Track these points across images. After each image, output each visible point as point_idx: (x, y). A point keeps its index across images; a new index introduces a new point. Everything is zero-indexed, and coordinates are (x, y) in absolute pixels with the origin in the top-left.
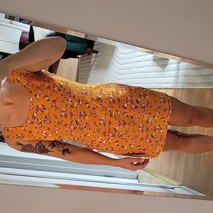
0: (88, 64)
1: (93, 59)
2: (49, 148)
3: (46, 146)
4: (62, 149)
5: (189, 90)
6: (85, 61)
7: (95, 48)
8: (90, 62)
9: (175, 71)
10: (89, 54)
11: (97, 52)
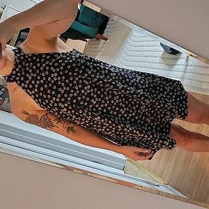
1: (101, 45)
3: (52, 120)
4: (67, 126)
6: (93, 46)
7: (104, 35)
8: (98, 48)
9: (182, 73)
10: (98, 39)
11: (106, 39)
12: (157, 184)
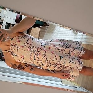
0: (44, 31)
1: (46, 28)
2: (25, 67)
3: (23, 66)
4: (30, 68)
5: (87, 45)
6: (43, 29)
9: (81, 36)
10: (45, 26)
12: (76, 87)
